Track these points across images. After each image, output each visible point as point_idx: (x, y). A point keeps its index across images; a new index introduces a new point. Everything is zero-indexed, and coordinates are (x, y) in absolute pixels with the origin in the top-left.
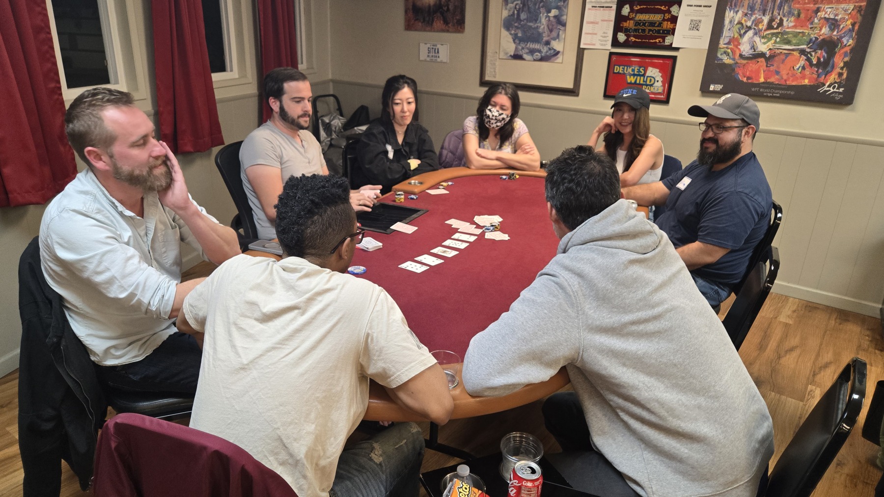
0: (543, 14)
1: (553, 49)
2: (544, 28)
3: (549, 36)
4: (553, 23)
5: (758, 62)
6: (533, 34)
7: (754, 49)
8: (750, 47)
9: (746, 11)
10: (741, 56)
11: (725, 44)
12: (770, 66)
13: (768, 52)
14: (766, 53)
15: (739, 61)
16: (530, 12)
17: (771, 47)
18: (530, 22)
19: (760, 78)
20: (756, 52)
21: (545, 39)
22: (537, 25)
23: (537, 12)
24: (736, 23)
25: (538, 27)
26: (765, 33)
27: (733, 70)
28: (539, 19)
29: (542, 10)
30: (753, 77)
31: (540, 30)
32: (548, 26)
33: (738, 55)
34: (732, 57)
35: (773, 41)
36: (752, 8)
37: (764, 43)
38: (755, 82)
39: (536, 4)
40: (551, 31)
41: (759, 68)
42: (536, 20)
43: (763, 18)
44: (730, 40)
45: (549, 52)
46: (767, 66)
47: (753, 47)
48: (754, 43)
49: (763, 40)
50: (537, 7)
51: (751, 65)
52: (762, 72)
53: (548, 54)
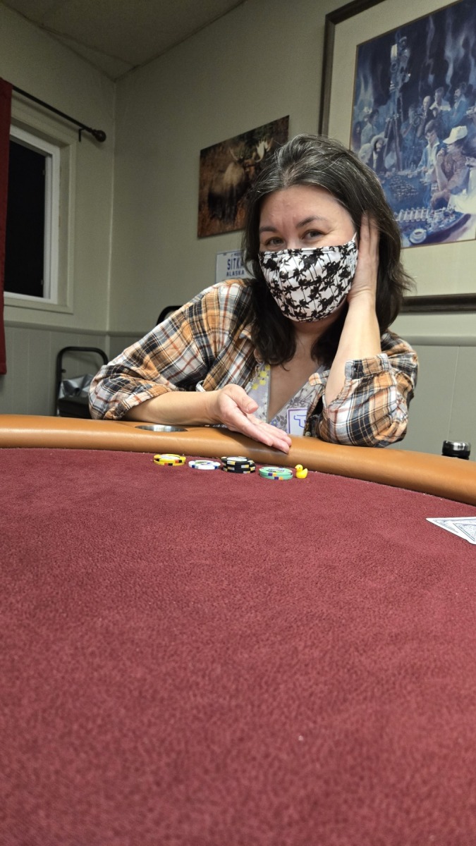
0: (432, 145)
1: (454, 212)
2: (434, 172)
3: (444, 187)
4: (454, 158)
6: (410, 191)
16: (403, 148)
18: (404, 169)
21: (436, 196)
22: (419, 170)
23: (420, 145)
25: (419, 175)
28: (423, 157)
29: (429, 137)
31: (426, 180)
32: (443, 166)
39: (416, 129)
40: (449, 175)
42: (416, 163)
45: (446, 221)
50: (419, 134)
53: (442, 226)
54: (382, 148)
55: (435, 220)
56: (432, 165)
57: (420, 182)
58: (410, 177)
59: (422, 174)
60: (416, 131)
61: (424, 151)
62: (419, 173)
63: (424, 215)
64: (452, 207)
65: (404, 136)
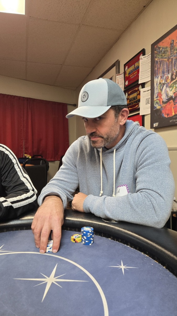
5: (170, 103)
7: (168, 96)
8: (165, 95)
9: (161, 75)
10: (163, 102)
11: (156, 98)
12: (176, 104)
13: (173, 95)
14: (173, 96)
15: (162, 106)
17: (174, 92)
19: (172, 113)
20: (169, 97)
24: (158, 84)
26: (171, 84)
27: (161, 112)
30: (170, 113)
33: (162, 102)
34: (159, 104)
35: (174, 88)
36: (163, 73)
37: (171, 90)
38: (171, 116)
41: (171, 106)
43: (169, 75)
44: (158, 94)
46: (174, 104)
47: (167, 95)
48: (167, 92)
49: (170, 89)
51: (168, 106)
52: (173, 108)
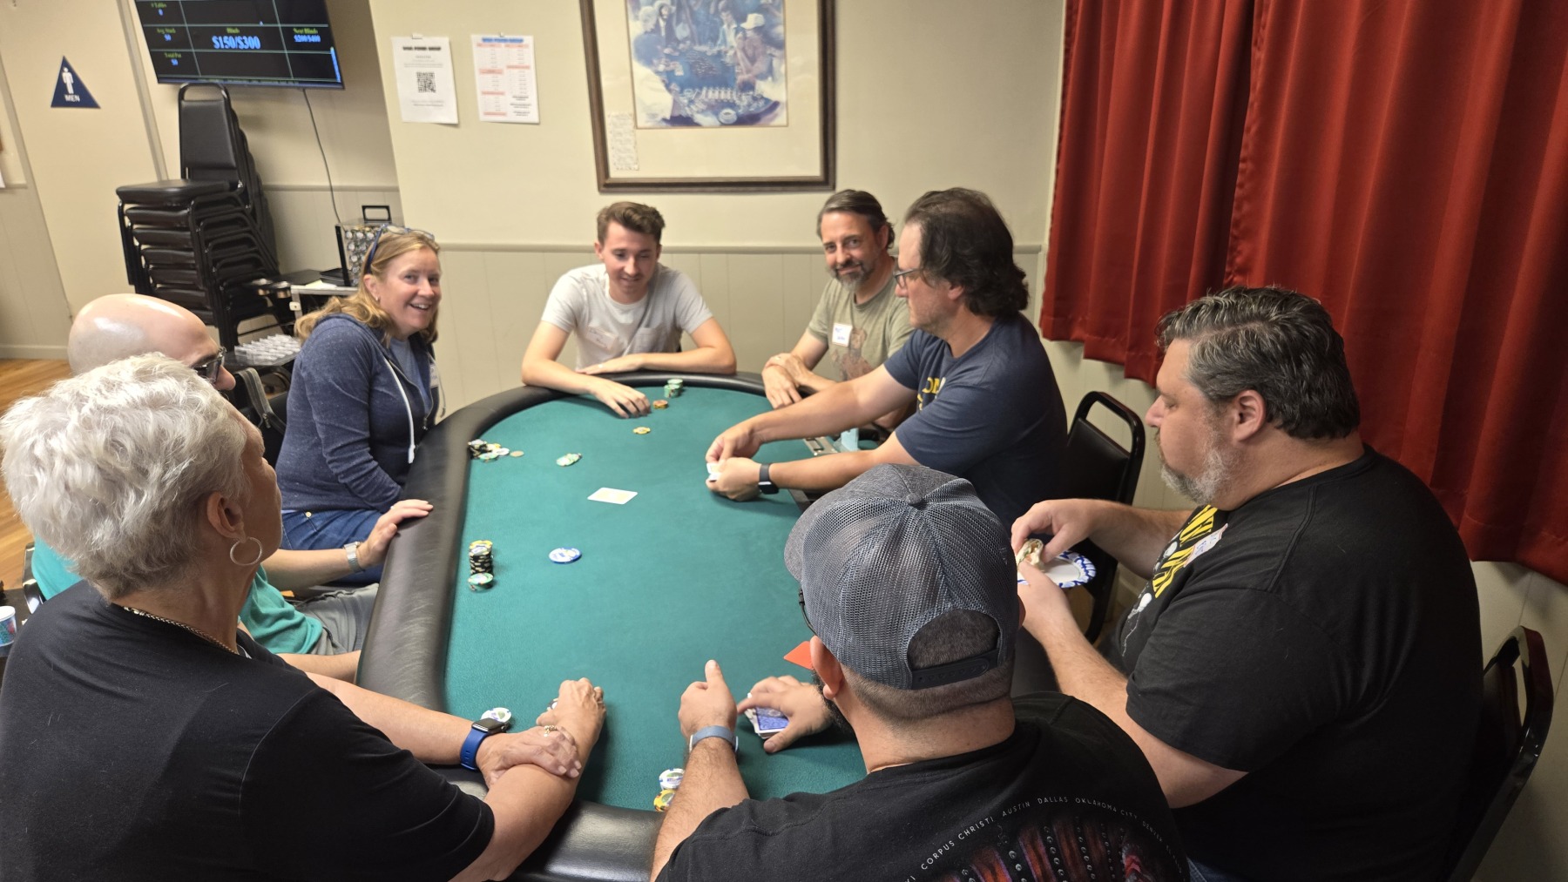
54: (670, 16)
55: (744, 101)
56: (732, 47)
57: (722, 62)
58: (709, 54)
59: (723, 54)
60: (709, 7)
61: (721, 30)
62: (719, 52)
63: (731, 96)
64: (759, 92)
65: (696, 9)
